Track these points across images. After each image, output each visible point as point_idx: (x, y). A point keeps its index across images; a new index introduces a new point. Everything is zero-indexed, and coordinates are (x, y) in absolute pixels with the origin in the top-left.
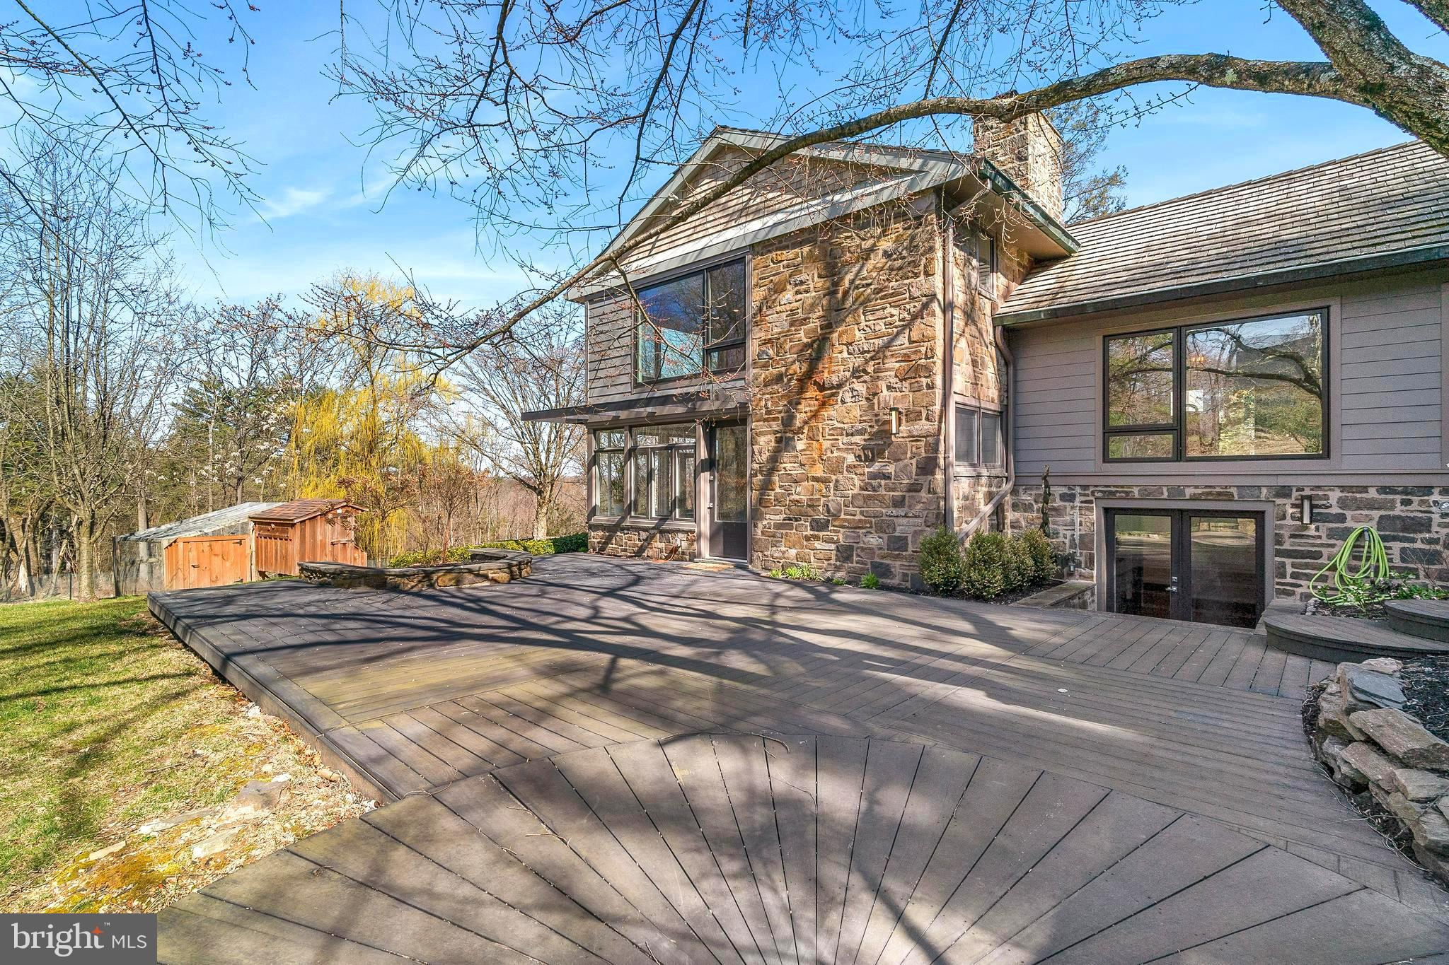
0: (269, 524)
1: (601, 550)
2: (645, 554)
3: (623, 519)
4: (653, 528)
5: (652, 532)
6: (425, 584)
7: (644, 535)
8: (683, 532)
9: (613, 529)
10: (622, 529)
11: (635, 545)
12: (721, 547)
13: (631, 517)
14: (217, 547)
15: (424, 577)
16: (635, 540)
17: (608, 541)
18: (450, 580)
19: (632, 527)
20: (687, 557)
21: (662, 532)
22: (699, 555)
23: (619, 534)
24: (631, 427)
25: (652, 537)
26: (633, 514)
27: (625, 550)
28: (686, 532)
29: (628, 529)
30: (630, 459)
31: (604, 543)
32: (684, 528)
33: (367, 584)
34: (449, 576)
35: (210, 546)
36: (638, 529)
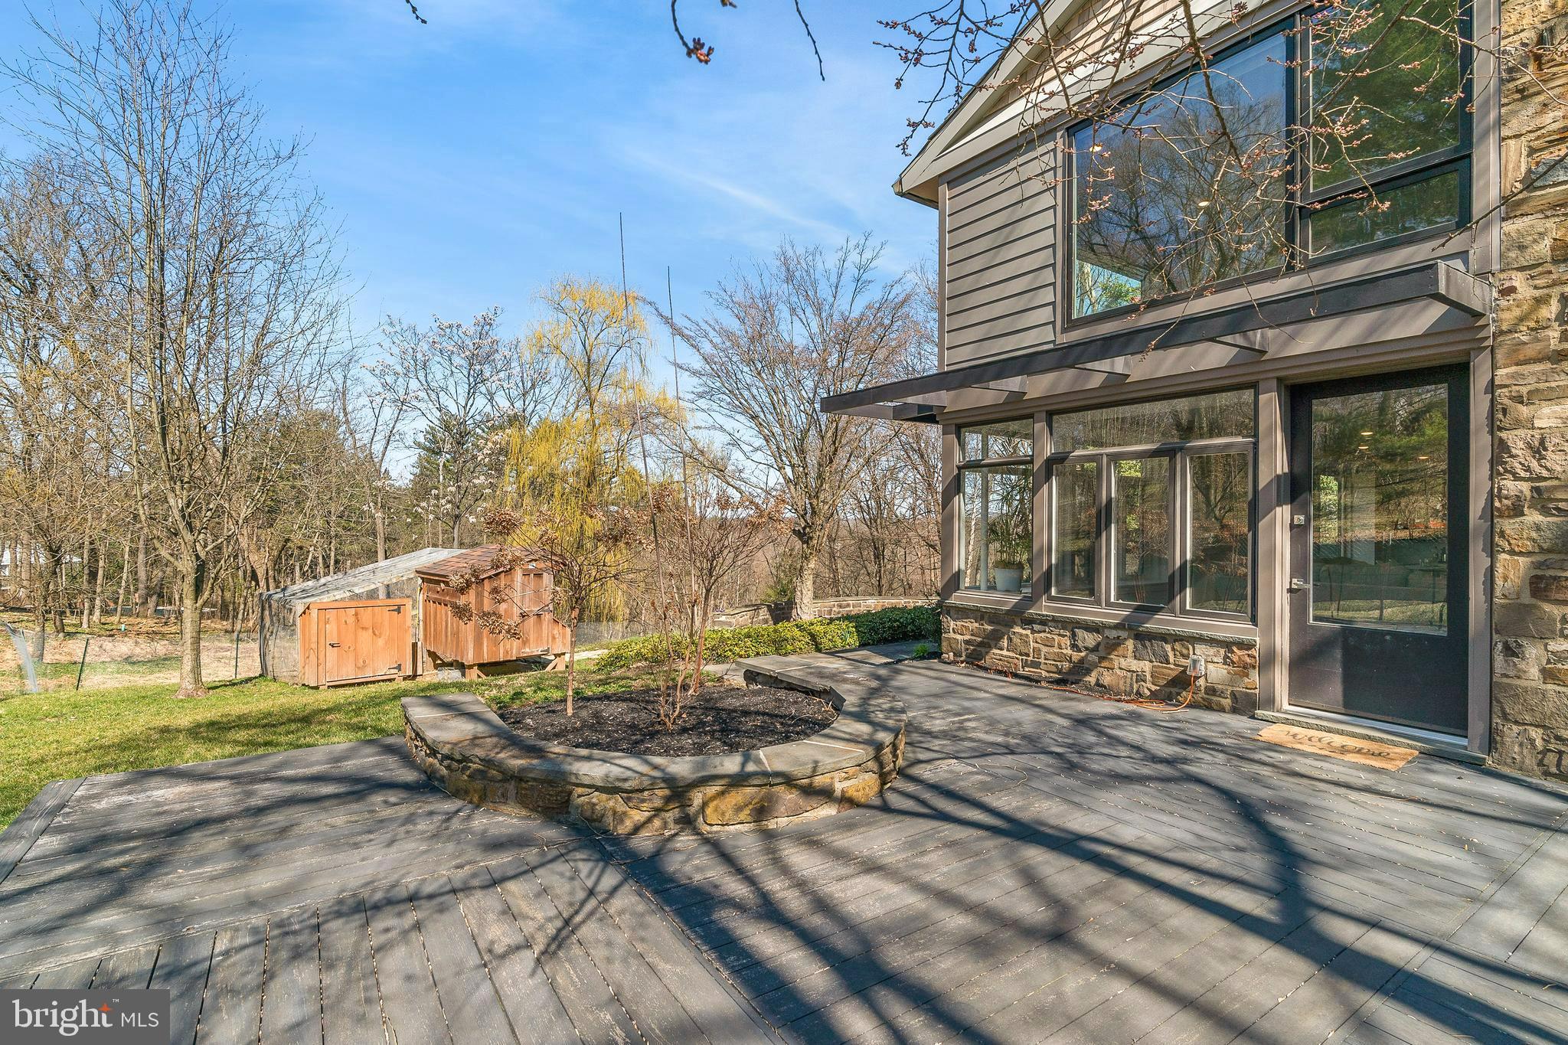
0: (438, 582)
1: (975, 657)
2: (1091, 679)
3: (1031, 600)
4: (1116, 627)
5: (1113, 634)
6: (671, 816)
7: (1090, 639)
8: (1212, 642)
9: (1001, 622)
10: (1028, 622)
11: (1062, 657)
12: (1335, 689)
13: (1051, 599)
14: (366, 616)
15: (668, 800)
16: (1059, 648)
17: (991, 641)
18: (739, 809)
19: (1054, 620)
20: (1227, 702)
21: (1141, 637)
22: (1270, 702)
23: (1017, 629)
24: (1050, 414)
25: (1113, 645)
26: (1053, 592)
27: (1036, 665)
28: (1227, 645)
29: (1043, 623)
30: (1048, 478)
31: (981, 644)
32: (1220, 635)
33: (523, 801)
34: (737, 796)
35: (356, 614)
36: (1072, 626)
